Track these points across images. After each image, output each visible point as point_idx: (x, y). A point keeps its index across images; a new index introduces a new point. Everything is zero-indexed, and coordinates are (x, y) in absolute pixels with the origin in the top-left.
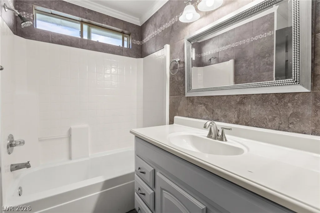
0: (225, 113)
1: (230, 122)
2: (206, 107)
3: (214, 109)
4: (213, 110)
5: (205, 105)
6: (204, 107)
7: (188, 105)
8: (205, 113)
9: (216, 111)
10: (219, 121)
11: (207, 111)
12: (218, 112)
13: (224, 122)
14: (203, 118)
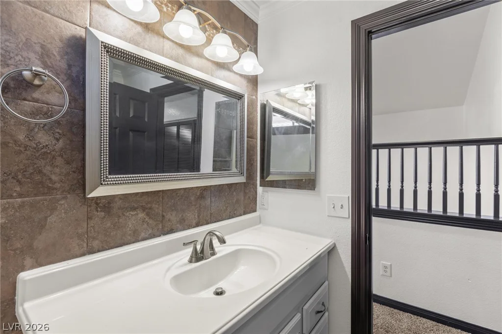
0: (182, 216)
1: (190, 227)
2: (148, 214)
3: (165, 214)
4: (163, 216)
5: (144, 209)
6: (142, 215)
7: (89, 218)
8: (145, 226)
9: (168, 216)
10: (174, 232)
11: (151, 222)
12: (173, 217)
13: (181, 230)
14: (140, 238)
